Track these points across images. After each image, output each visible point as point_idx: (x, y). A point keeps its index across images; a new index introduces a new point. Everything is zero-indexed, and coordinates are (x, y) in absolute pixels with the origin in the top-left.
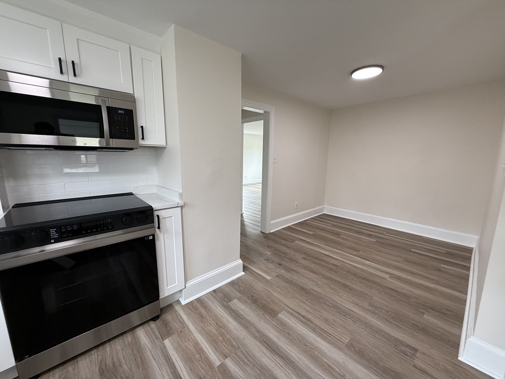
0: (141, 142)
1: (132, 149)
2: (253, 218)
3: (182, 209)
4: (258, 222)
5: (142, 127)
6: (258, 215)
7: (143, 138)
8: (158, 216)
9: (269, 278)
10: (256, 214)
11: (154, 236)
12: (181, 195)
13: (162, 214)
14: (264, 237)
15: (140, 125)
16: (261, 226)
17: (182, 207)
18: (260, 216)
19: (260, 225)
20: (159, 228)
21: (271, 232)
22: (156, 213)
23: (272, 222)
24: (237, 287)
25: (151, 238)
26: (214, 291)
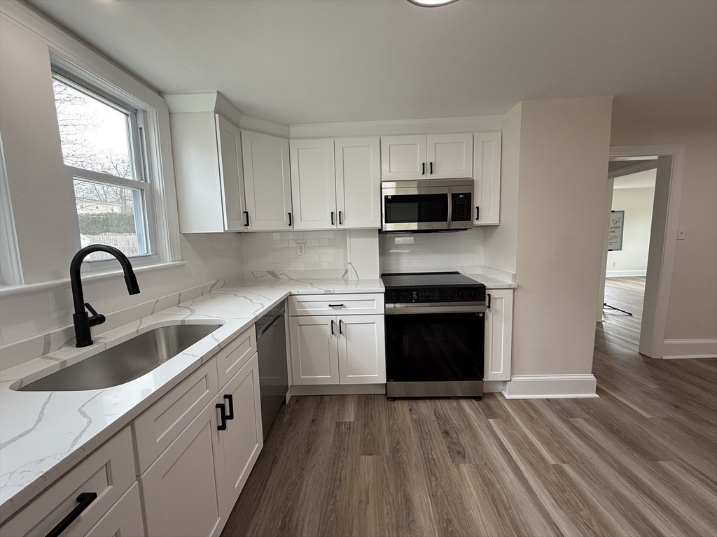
0: (476, 223)
1: (466, 229)
2: (624, 331)
3: (514, 291)
4: (634, 338)
5: (478, 208)
6: (637, 328)
7: (478, 219)
8: (489, 295)
9: (647, 416)
10: (632, 326)
11: (484, 313)
12: (514, 277)
13: (494, 294)
14: (646, 362)
15: (475, 205)
16: (640, 346)
17: (514, 289)
18: (640, 332)
19: (638, 343)
20: (489, 307)
21: (665, 358)
22: (487, 292)
23: (667, 342)
24: (585, 407)
25: (481, 315)
26: (548, 400)
